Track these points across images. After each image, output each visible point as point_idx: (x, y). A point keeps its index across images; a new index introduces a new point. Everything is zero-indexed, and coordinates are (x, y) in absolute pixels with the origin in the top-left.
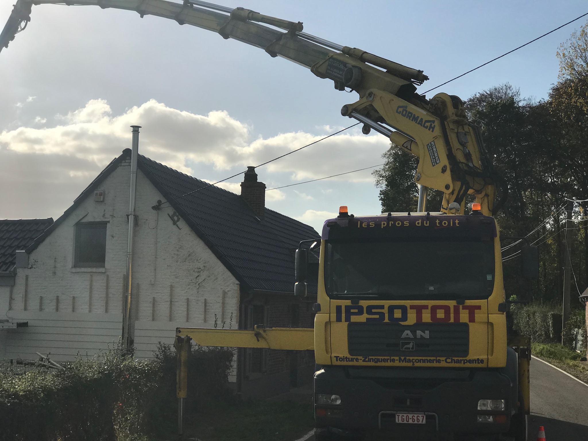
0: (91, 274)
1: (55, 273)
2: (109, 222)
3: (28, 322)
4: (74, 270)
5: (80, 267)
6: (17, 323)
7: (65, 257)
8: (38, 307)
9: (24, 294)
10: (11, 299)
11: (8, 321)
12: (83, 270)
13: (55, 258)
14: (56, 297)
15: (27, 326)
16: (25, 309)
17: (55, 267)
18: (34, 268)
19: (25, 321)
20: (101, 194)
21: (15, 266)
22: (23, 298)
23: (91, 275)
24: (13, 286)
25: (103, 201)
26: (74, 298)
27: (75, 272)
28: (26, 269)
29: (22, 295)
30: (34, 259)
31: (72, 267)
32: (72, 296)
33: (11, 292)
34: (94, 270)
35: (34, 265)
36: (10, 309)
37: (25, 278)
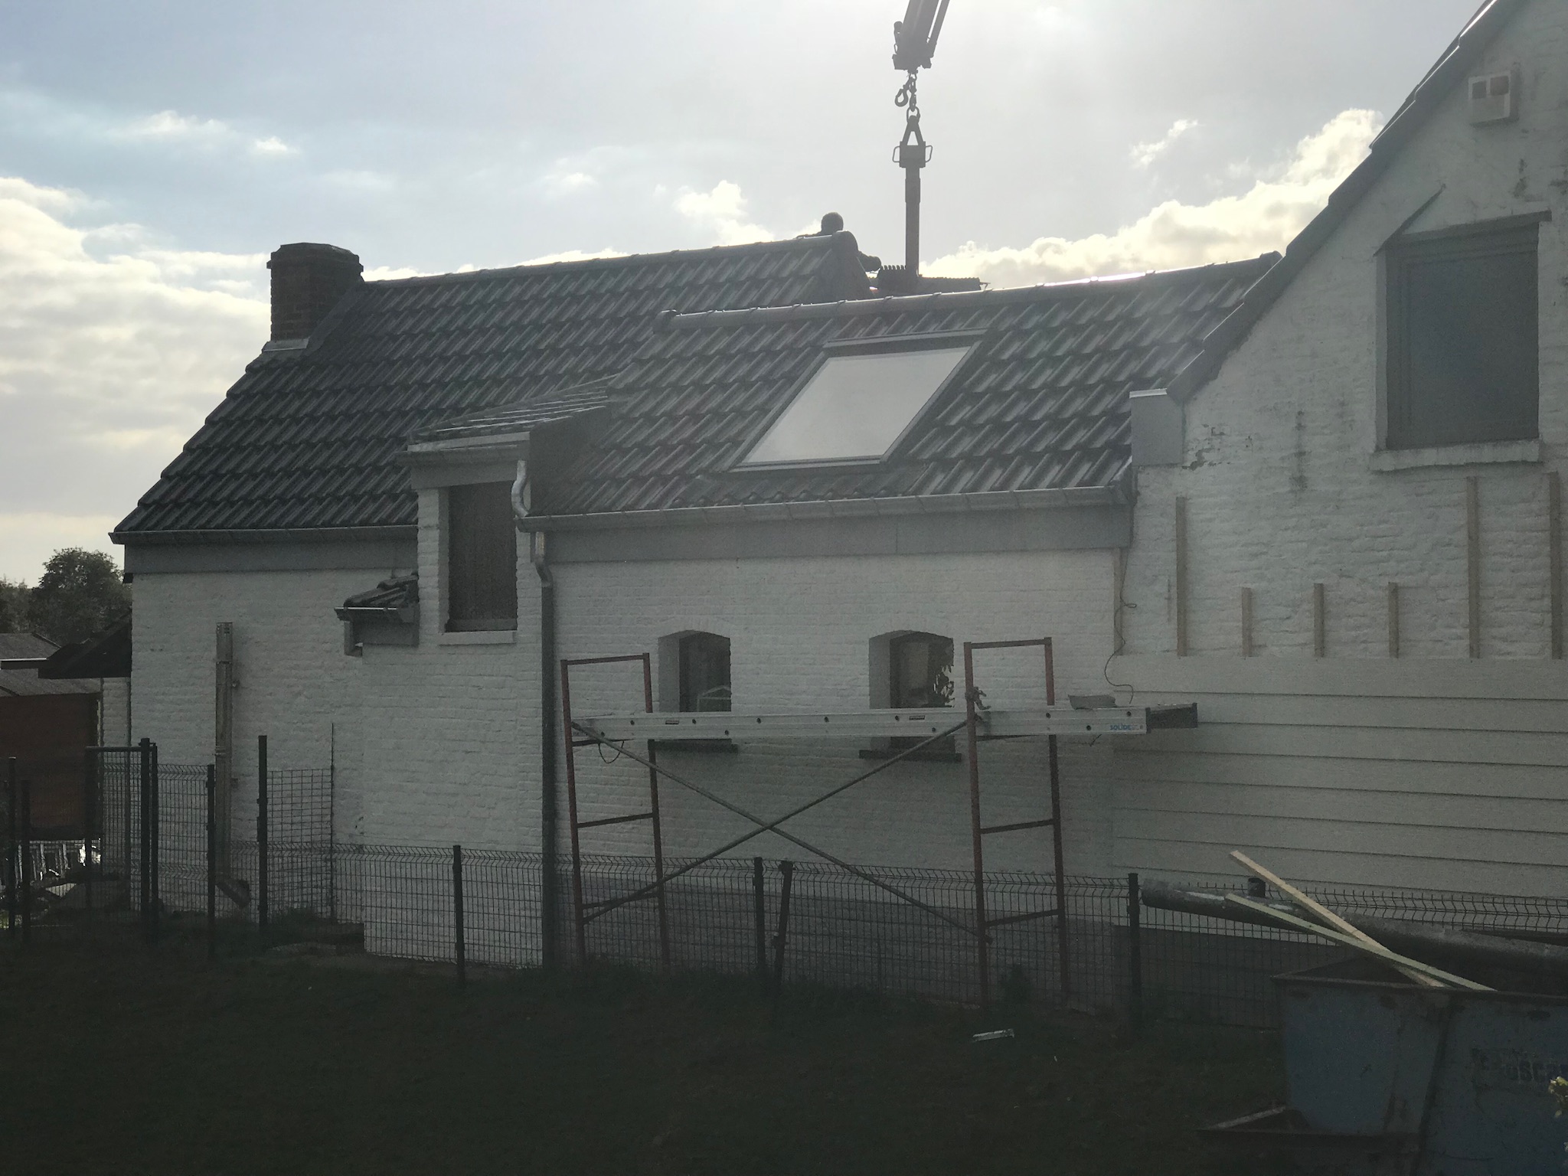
0: (1472, 473)
1: (1300, 481)
2: (1547, 216)
3: (1195, 705)
4: (1388, 462)
5: (1416, 445)
6: (1148, 710)
7: (1342, 404)
8: (1238, 639)
9: (1174, 580)
10: (1122, 606)
11: (1109, 702)
12: (1430, 456)
13: (1300, 413)
14: (1312, 591)
15: (1194, 723)
16: (1184, 647)
17: (1301, 454)
18: (1211, 464)
19: (1186, 702)
20: (1500, 88)
21: (1130, 460)
22: (1169, 599)
23: (1474, 482)
24: (1124, 548)
25: (1513, 119)
26: (1395, 590)
27: (1396, 472)
28: (1177, 470)
29: (1165, 589)
30: (1205, 426)
31: (1378, 449)
32: (1385, 582)
33: (1121, 575)
34: (1487, 453)
35: (1208, 450)
36: (1119, 651)
37: (1173, 511)
